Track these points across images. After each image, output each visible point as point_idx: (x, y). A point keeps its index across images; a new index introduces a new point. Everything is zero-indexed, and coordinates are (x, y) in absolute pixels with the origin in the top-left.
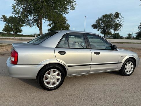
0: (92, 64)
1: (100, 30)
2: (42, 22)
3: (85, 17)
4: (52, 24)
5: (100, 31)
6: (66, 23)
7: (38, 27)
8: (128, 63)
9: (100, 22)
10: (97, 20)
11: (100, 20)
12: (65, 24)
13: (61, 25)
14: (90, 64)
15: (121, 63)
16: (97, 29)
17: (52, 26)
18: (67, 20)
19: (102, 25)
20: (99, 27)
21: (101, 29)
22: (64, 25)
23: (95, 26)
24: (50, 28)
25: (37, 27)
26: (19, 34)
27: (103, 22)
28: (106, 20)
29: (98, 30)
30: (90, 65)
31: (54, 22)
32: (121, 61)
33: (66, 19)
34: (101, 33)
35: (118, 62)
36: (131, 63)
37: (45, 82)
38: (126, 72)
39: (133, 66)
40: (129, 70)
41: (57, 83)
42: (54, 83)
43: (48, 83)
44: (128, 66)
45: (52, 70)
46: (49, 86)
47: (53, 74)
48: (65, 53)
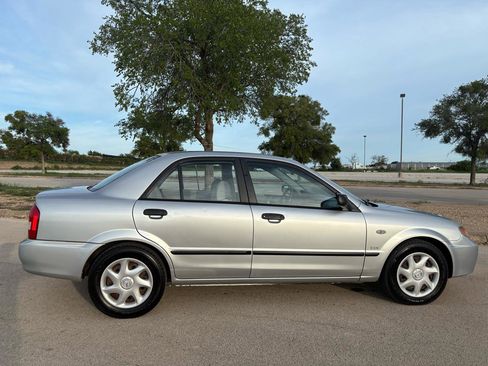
0: (255, 249)
1: (452, 139)
3: (403, 96)
4: (274, 127)
5: (455, 143)
6: (323, 122)
7: (200, 140)
8: (410, 257)
9: (453, 109)
10: (437, 103)
11: (450, 102)
12: (318, 124)
13: (302, 129)
14: (250, 249)
15: (377, 255)
16: (440, 137)
17: (272, 134)
18: (325, 113)
19: (460, 121)
20: (445, 129)
21: (458, 135)
22: (315, 127)
23: (429, 129)
24: (267, 140)
25: (198, 141)
27: (465, 110)
28: (475, 101)
29: (446, 140)
30: (249, 253)
31: (280, 120)
32: (377, 248)
33: (321, 109)
34: (459, 150)
35: (363, 251)
36: (424, 259)
37: (106, 291)
38: (407, 289)
39: (435, 270)
40: (419, 283)
41: (140, 300)
42: (131, 299)
43: (115, 296)
44: (415, 269)
45: (125, 261)
46: (114, 304)
47: (128, 271)
48: (163, 213)
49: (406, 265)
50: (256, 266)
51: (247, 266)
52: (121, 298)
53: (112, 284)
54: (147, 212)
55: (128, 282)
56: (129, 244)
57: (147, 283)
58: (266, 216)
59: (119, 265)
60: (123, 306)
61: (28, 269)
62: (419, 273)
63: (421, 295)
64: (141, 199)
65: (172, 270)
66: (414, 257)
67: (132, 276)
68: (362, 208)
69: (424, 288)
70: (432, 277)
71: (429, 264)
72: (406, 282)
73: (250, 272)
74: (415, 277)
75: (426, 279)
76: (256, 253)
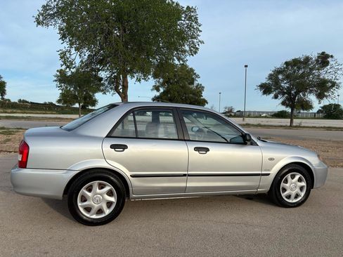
0: (189, 173)
1: (280, 96)
2: (127, 83)
3: (246, 66)
4: (162, 85)
5: (281, 99)
6: (196, 83)
7: (119, 93)
8: (289, 176)
9: (280, 77)
10: (271, 72)
11: (278, 72)
12: (193, 84)
13: (182, 87)
14: (186, 173)
15: (269, 174)
16: (272, 95)
17: (162, 90)
18: (198, 76)
19: (285, 85)
20: (275, 90)
21: (283, 94)
22: (191, 86)
23: (266, 89)
24: (158, 94)
25: (117, 94)
26: (90, 107)
27: (288, 77)
28: (294, 72)
29: (276, 97)
30: (185, 175)
32: (269, 170)
33: (195, 74)
34: (283, 103)
35: (260, 172)
36: (297, 177)
37: (81, 206)
38: (286, 197)
39: (304, 184)
40: (293, 193)
41: (107, 212)
42: (100, 211)
43: (88, 209)
44: (292, 183)
45: (96, 183)
46: (88, 215)
47: (98, 191)
48: (125, 147)
49: (286, 181)
50: (190, 184)
51: (183, 185)
52: (92, 211)
53: (85, 201)
54: (113, 147)
55: (98, 198)
56: (99, 170)
57: (113, 199)
58: (197, 149)
59: (91, 186)
60: (94, 217)
61: (18, 191)
62: (294, 186)
63: (295, 201)
64: (107, 136)
65: (130, 189)
66: (291, 175)
67: (101, 194)
68: (259, 143)
69: (297, 196)
70: (301, 188)
71: (300, 180)
72: (286, 193)
73: (185, 189)
74: (292, 189)
75: (298, 190)
76: (189, 175)
